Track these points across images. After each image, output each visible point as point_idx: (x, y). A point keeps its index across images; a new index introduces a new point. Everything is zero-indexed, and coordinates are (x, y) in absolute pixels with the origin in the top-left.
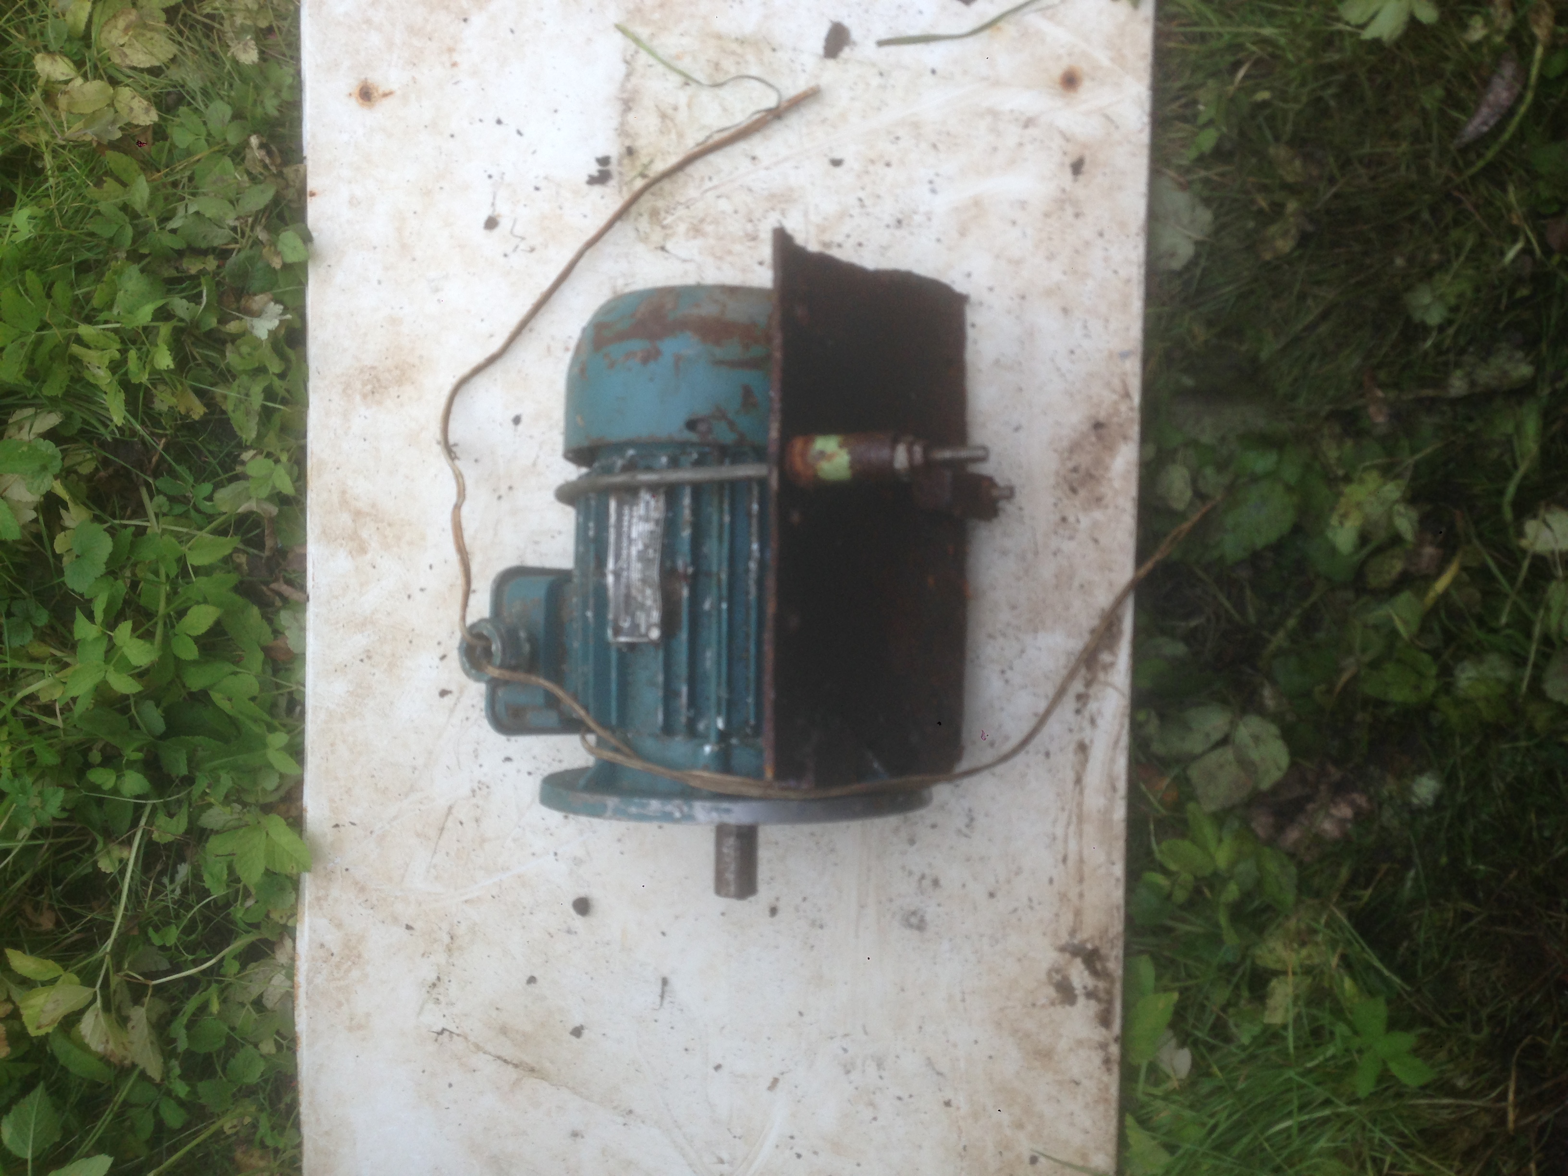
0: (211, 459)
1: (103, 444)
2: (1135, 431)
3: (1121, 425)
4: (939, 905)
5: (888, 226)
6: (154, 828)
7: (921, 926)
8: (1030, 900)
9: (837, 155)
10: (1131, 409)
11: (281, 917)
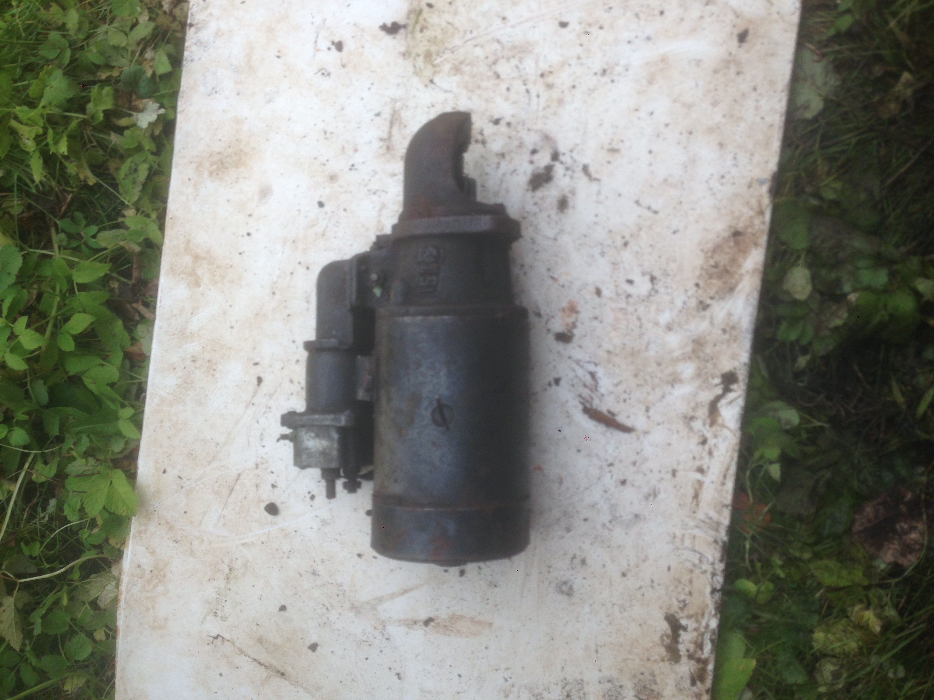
0: (100, 212)
1: (29, 195)
2: (763, 240)
3: (753, 235)
4: (584, 578)
5: (596, 74)
6: (33, 471)
7: (570, 593)
8: (652, 581)
9: (564, 19)
10: (763, 223)
11: (117, 543)
